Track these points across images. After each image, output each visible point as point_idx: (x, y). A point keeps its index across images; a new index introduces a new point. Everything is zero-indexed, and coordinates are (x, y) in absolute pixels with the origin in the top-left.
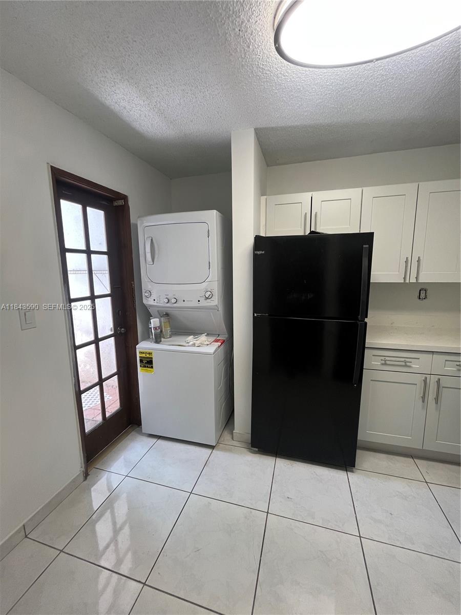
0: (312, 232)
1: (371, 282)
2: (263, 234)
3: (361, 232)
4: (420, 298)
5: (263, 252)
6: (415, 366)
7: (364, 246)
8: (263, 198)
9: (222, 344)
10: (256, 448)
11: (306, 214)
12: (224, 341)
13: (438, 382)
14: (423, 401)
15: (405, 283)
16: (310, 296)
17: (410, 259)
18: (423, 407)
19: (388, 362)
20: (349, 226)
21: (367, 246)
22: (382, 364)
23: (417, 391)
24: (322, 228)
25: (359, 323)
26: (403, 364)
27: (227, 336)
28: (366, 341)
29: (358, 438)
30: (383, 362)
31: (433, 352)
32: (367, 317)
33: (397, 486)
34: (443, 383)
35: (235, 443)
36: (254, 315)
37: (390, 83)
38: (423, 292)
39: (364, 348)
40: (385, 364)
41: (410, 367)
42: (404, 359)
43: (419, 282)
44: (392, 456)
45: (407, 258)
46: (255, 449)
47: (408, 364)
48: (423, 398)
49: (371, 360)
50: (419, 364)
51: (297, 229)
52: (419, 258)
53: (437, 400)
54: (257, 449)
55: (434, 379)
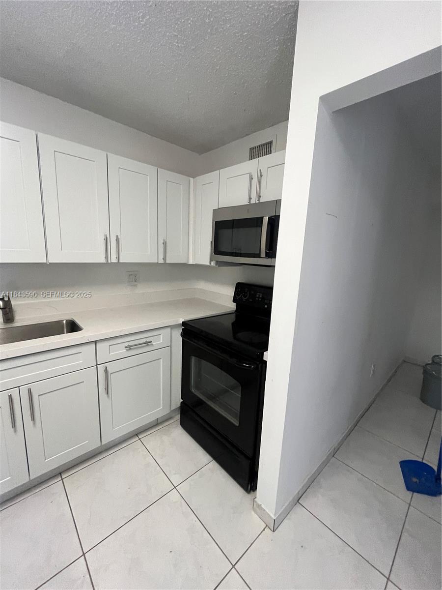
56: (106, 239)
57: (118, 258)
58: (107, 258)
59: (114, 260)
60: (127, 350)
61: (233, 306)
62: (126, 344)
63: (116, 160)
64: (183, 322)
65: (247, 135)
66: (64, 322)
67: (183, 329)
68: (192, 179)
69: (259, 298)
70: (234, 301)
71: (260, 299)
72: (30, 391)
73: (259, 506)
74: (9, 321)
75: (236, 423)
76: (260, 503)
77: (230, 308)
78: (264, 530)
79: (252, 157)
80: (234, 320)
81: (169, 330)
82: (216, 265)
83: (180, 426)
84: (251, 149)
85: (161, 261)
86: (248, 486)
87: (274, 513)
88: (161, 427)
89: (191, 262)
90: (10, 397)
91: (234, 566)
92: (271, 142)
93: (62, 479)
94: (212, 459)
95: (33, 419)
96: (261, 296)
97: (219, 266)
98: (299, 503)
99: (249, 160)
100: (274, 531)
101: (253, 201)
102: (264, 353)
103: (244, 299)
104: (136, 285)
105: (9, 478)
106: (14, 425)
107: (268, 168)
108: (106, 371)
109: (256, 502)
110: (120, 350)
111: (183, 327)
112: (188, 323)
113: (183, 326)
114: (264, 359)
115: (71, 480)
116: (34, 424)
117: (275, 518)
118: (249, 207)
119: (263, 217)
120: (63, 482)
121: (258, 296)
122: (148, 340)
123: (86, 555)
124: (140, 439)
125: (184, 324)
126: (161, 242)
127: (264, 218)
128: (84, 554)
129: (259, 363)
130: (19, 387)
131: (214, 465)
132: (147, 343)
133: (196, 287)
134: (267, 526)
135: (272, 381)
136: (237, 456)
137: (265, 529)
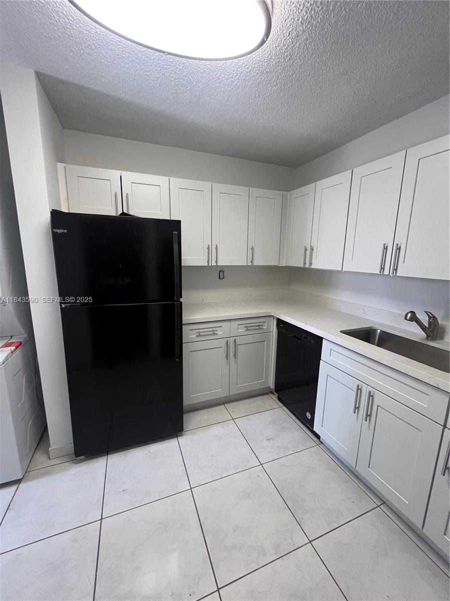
0: (123, 214)
1: (182, 265)
2: (64, 209)
3: (172, 219)
4: (220, 278)
5: (66, 231)
6: (220, 333)
7: (174, 232)
8: (61, 166)
9: (17, 347)
10: (82, 455)
11: (116, 194)
12: (21, 343)
13: (235, 341)
14: (227, 359)
15: (208, 266)
16: (127, 281)
17: (210, 246)
18: (227, 363)
19: (201, 334)
20: (160, 212)
21: (176, 233)
22: (197, 336)
23: (223, 351)
24: (134, 210)
25: (175, 303)
26: (212, 333)
27: (25, 336)
28: (183, 318)
29: (184, 404)
30: (198, 334)
31: (230, 320)
32: (181, 297)
33: (216, 431)
34: (237, 343)
35: (54, 462)
36: (61, 306)
37: (183, 84)
38: (221, 273)
39: (181, 325)
40: (200, 336)
41: (216, 334)
42: (211, 329)
43: (218, 265)
44: (210, 409)
45: (209, 245)
46: (81, 458)
47: (215, 332)
48: (227, 356)
49: (189, 334)
50: (223, 331)
51: (108, 209)
52: (217, 245)
53: (235, 355)
54: (83, 457)
55: (232, 340)
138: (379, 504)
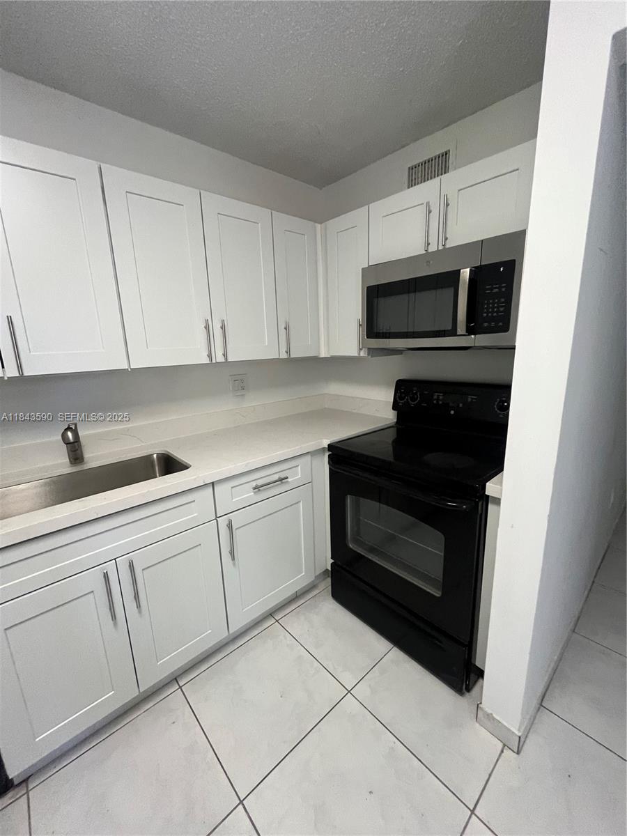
56: (207, 327)
57: (225, 355)
58: (210, 356)
59: (220, 359)
60: (255, 493)
61: (390, 416)
62: (254, 484)
63: (214, 202)
64: (329, 445)
65: (403, 147)
66: (155, 456)
67: (329, 456)
68: (318, 226)
69: (438, 400)
70: (393, 409)
71: (440, 402)
72: (131, 565)
73: (489, 717)
74: (78, 461)
75: (438, 594)
76: (490, 712)
77: (387, 419)
78: (502, 751)
79: (412, 183)
80: (395, 436)
81: (308, 458)
82: (368, 355)
83: (331, 597)
84: (411, 169)
85: (284, 356)
86: (462, 686)
87: (517, 727)
88: (302, 601)
89: (323, 355)
90: (106, 575)
91: (473, 812)
92: (447, 153)
93: (180, 687)
94: (392, 646)
95: (139, 606)
96: (441, 397)
97: (372, 357)
98: (543, 706)
99: (409, 188)
100: (518, 753)
101: (433, 248)
102: (487, 484)
103: (413, 404)
104: (243, 395)
105: (113, 692)
106: (114, 616)
107: (459, 190)
108: (230, 526)
109: (482, 709)
110: (246, 494)
111: (330, 453)
112: (337, 445)
113: (329, 450)
114: (486, 493)
115: (193, 687)
116: (140, 612)
117: (520, 734)
118: (427, 257)
119: (460, 270)
120: (182, 691)
121: (435, 397)
122: (282, 475)
123: (244, 802)
124: (277, 621)
125: (331, 447)
126: (282, 326)
127: (462, 271)
128: (241, 802)
129: (479, 500)
130: (115, 559)
131: (396, 654)
132: (281, 480)
133: (326, 391)
134: (505, 745)
135: (512, 527)
136: (437, 640)
137: (505, 751)
138: (178, 687)
